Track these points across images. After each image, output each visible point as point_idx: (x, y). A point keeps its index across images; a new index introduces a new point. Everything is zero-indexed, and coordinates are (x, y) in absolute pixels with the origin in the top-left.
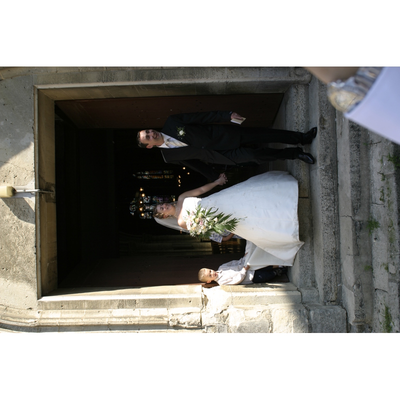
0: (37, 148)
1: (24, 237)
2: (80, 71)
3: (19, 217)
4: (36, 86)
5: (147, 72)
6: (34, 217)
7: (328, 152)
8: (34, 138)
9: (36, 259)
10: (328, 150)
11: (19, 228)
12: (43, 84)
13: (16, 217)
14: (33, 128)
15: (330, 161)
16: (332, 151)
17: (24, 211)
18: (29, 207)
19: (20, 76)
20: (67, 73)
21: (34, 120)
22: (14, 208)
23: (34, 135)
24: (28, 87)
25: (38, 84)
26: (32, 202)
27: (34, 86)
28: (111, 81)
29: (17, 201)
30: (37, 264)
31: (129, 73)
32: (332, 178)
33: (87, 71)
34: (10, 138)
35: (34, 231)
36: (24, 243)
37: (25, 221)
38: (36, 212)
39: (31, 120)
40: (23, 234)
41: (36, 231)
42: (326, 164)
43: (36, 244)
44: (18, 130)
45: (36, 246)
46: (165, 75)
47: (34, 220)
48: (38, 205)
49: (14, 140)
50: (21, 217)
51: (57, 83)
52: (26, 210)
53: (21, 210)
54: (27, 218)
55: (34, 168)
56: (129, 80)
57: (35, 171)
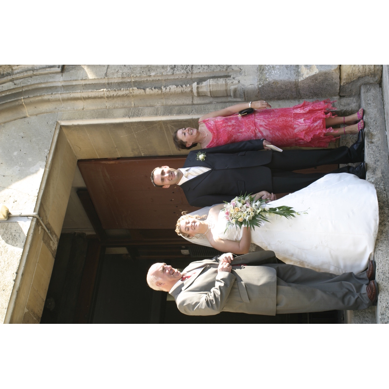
0: (46, 176)
1: (6, 263)
2: (107, 107)
3: (7, 242)
4: (59, 122)
5: (177, 108)
6: (24, 241)
7: (377, 165)
8: (46, 167)
9: (14, 287)
10: (378, 163)
11: (3, 252)
12: (67, 119)
13: (3, 242)
14: (46, 157)
15: (382, 173)
16: (383, 163)
17: (15, 235)
18: (22, 231)
19: (46, 114)
20: (93, 110)
21: (50, 150)
22: (5, 232)
23: (46, 163)
24: (51, 123)
25: (62, 120)
26: (25, 226)
27: (57, 122)
28: (138, 115)
29: (9, 226)
30: (12, 293)
31: (157, 109)
32: (385, 190)
33: (114, 108)
34: (20, 166)
35: (19, 257)
36: (4, 269)
37: (13, 245)
38: (27, 237)
39: (46, 150)
40: (6, 259)
41: (22, 256)
42: (377, 177)
43: (18, 270)
44: (30, 159)
45: (17, 273)
46: (196, 110)
47: (23, 244)
48: (32, 231)
49: (23, 168)
50: (10, 241)
51: (82, 118)
52: (17, 235)
53: (11, 234)
54: (15, 243)
55: (39, 193)
56: (156, 115)
57: (38, 196)
